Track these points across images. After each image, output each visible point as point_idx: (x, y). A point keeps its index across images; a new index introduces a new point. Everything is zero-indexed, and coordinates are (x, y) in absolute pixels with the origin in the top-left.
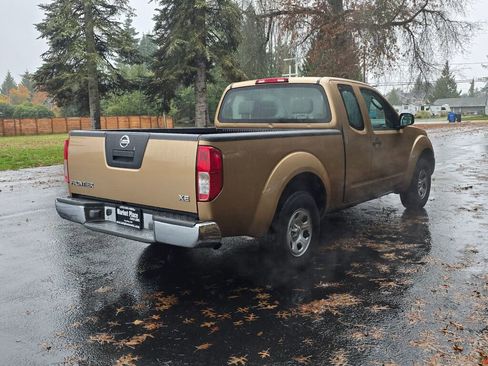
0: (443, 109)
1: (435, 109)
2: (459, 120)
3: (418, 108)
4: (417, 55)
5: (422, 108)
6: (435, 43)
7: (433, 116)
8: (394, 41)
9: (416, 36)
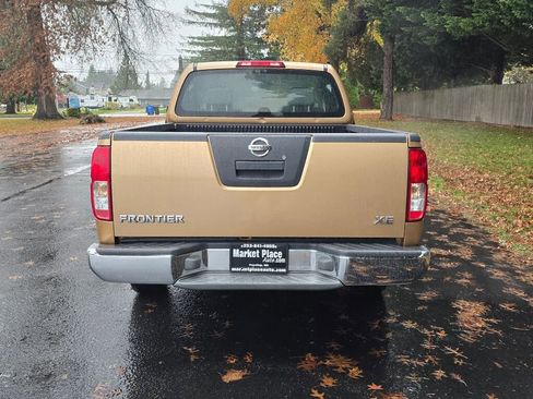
0: (131, 100)
1: (123, 101)
2: (158, 113)
3: (106, 99)
4: (123, 42)
5: (110, 99)
6: (140, 31)
7: (122, 108)
8: (101, 23)
9: (120, 20)
